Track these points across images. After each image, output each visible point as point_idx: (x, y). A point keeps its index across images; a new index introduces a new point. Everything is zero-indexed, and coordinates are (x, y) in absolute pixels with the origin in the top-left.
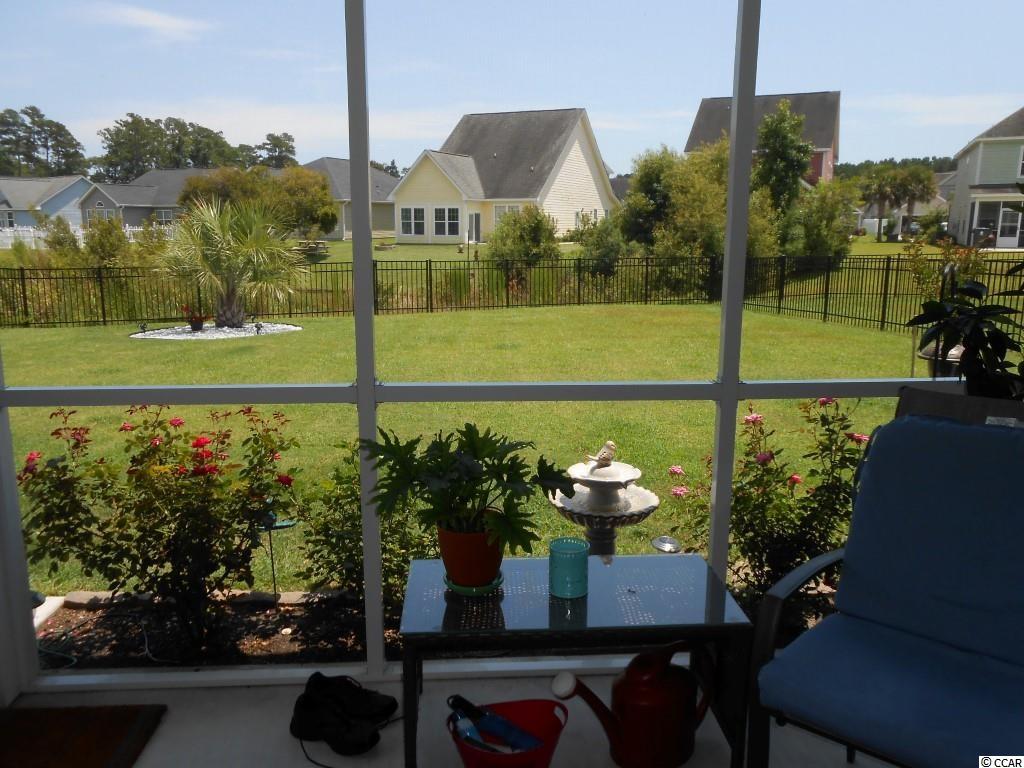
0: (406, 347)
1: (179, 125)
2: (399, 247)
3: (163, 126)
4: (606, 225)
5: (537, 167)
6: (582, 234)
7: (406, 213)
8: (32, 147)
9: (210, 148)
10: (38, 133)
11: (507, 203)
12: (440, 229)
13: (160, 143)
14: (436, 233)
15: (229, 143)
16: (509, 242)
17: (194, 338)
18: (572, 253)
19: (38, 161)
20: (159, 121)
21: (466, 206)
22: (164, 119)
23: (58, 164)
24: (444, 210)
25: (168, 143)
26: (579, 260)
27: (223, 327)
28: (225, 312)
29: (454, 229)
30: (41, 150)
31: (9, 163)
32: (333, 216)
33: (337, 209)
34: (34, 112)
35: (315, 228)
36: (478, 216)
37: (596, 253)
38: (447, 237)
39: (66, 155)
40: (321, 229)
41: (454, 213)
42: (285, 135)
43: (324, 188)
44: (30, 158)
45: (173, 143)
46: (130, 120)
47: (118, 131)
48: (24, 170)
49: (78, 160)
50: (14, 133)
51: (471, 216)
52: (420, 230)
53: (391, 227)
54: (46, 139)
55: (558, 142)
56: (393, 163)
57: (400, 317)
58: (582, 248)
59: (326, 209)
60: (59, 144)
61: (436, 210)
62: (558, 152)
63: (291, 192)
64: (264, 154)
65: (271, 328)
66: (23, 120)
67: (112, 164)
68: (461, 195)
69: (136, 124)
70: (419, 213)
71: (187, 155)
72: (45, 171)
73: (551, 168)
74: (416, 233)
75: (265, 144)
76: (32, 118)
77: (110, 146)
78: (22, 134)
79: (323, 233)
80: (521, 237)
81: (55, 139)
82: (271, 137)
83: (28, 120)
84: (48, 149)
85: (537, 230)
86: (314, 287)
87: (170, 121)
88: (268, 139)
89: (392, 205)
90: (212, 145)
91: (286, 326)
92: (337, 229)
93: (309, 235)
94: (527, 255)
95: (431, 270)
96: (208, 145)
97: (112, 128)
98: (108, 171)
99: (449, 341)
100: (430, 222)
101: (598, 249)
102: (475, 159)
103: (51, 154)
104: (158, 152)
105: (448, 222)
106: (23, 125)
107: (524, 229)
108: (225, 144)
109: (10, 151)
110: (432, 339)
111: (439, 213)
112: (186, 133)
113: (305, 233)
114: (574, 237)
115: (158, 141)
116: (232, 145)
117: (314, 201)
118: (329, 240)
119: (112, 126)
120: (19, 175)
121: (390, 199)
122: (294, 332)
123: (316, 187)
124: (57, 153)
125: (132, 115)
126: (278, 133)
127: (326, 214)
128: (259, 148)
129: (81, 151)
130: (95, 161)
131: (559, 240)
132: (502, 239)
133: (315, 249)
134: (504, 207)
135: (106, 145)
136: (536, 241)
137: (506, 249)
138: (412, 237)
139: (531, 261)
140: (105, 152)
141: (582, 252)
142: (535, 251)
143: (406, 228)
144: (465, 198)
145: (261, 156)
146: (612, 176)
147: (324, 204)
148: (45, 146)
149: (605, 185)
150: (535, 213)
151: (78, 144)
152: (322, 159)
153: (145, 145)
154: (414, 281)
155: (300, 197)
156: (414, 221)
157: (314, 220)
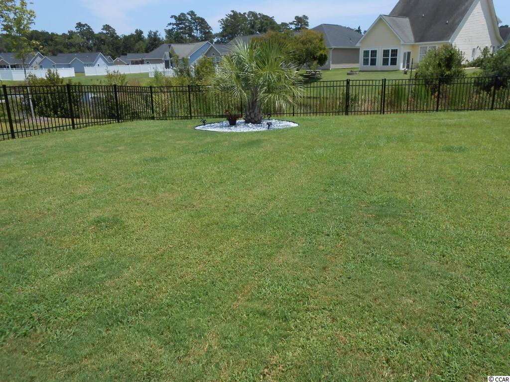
0: (370, 147)
1: (253, 14)
2: (361, 72)
3: (247, 16)
4: (501, 55)
5: (451, 21)
6: (482, 61)
7: (366, 53)
8: (191, 30)
9: (267, 25)
10: (194, 23)
11: (429, 45)
12: (385, 62)
13: (245, 24)
14: (383, 65)
15: (276, 22)
16: (431, 68)
17: (229, 131)
18: (474, 73)
19: (193, 36)
20: (245, 13)
21: (402, 47)
22: (247, 12)
23: (201, 37)
24: (389, 50)
25: (249, 24)
26: (478, 78)
27: (249, 123)
28: (250, 114)
29: (394, 62)
30: (195, 31)
31: (182, 38)
32: (325, 55)
33: (327, 52)
34: (192, 13)
35: (315, 63)
36: (409, 54)
37: (492, 74)
38: (389, 67)
39: (205, 33)
40: (318, 63)
41: (395, 52)
42: (304, 16)
43: (321, 40)
44: (190, 35)
45: (251, 24)
46: (232, 14)
47: (227, 20)
48: (188, 41)
49: (209, 35)
50: (184, 24)
51: (405, 54)
52: (373, 62)
53: (357, 61)
54: (197, 26)
55: (466, 4)
56: (359, 28)
57: (363, 117)
58: (482, 71)
59: (322, 52)
60: (202, 28)
61: (384, 51)
62: (466, 10)
63: (304, 43)
64: (293, 27)
65: (278, 124)
66: (188, 18)
67: (224, 36)
68: (400, 41)
69: (235, 16)
70: (374, 53)
71: (257, 29)
72: (195, 40)
73: (460, 21)
74: (371, 64)
75: (294, 22)
76: (191, 16)
77: (223, 27)
78: (187, 24)
79: (319, 65)
80: (439, 65)
81: (201, 25)
82: (297, 18)
83: (189, 17)
84: (197, 31)
85: (450, 59)
86: (312, 95)
87: (250, 13)
88: (295, 19)
89: (358, 50)
90: (269, 24)
91: (288, 122)
92: (327, 63)
93: (311, 67)
94: (442, 75)
95: (385, 85)
96: (267, 24)
97: (224, 19)
98: (222, 39)
99: (403, 140)
100: (380, 58)
101: (493, 71)
102: (410, 19)
103: (198, 33)
104: (244, 29)
105: (391, 57)
106: (188, 20)
107: (441, 59)
108: (275, 23)
109: (182, 32)
110: (389, 139)
111: (386, 53)
112: (257, 19)
113: (309, 66)
114: (475, 64)
115: (244, 24)
116: (278, 23)
117: (315, 48)
118: (322, 70)
119: (224, 17)
120: (186, 43)
121: (358, 45)
122: (292, 128)
123: (317, 40)
124: (201, 32)
125: (233, 11)
126: (300, 15)
127: (322, 55)
128: (291, 24)
129: (211, 31)
130: (216, 35)
131: (465, 66)
132: (426, 66)
133: (314, 75)
134: (427, 47)
135: (221, 27)
136: (449, 67)
137: (428, 73)
138: (369, 67)
139: (445, 80)
140: (221, 30)
141: (481, 73)
142: (448, 73)
143: (366, 62)
144: (402, 42)
145: (291, 28)
146: (500, 25)
147: (321, 49)
148: (197, 29)
149: (495, 30)
150: (450, 49)
151: (210, 27)
152: (321, 25)
153: (238, 26)
154: (370, 92)
155: (308, 45)
156: (370, 58)
157: (315, 59)
